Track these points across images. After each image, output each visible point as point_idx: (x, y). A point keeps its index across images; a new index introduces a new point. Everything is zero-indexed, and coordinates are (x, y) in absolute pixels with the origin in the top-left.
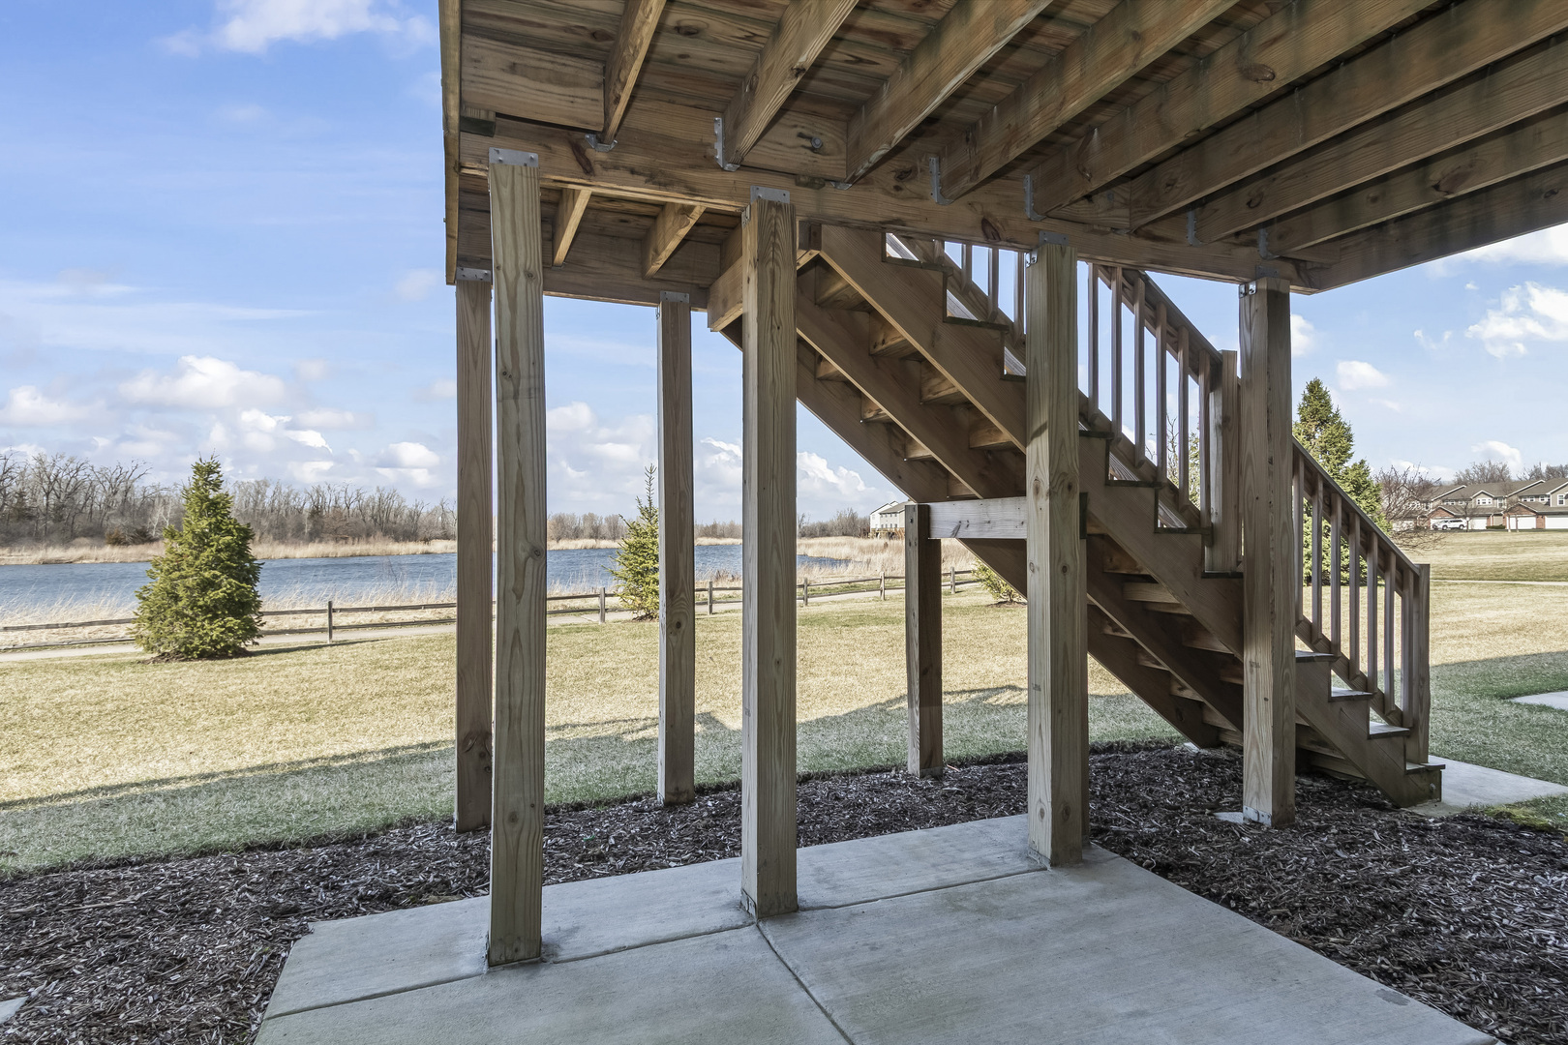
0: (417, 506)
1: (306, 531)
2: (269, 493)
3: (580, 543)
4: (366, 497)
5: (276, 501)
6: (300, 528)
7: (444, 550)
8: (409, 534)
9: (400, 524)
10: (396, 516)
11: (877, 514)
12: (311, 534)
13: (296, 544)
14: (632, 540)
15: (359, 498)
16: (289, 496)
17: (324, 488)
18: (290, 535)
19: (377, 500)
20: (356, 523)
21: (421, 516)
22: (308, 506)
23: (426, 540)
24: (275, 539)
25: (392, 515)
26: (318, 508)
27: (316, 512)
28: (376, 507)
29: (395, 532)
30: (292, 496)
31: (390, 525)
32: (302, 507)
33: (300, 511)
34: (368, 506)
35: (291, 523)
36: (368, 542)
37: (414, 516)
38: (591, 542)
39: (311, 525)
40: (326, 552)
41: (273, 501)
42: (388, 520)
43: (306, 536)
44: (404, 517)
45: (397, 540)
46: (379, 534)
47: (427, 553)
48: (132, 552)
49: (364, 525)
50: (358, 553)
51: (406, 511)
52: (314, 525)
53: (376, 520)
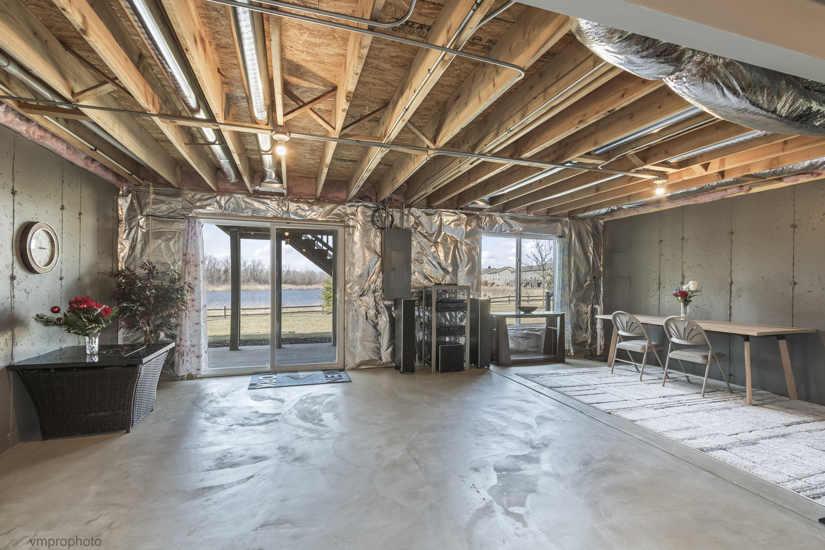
5: (210, 267)
6: (219, 278)
10: (260, 273)
12: (224, 281)
13: (217, 285)
14: (326, 286)
16: (215, 264)
18: (216, 281)
19: (252, 266)
22: (223, 268)
24: (209, 283)
25: (259, 273)
26: (227, 269)
28: (252, 269)
30: (217, 264)
31: (258, 277)
32: (221, 269)
33: (220, 271)
35: (216, 277)
36: (248, 285)
41: (208, 266)
42: (257, 276)
43: (222, 282)
45: (260, 283)
49: (247, 277)
52: (226, 277)
53: (252, 275)
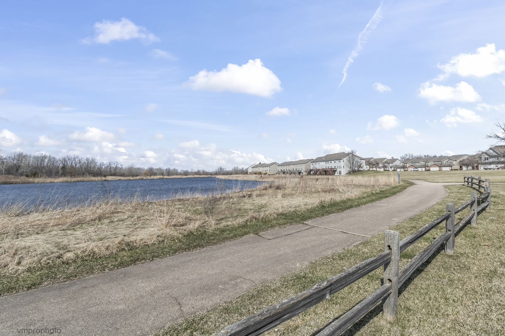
0: (101, 165)
1: (60, 173)
2: (46, 160)
4: (82, 162)
6: (57, 173)
8: (98, 174)
9: (94, 171)
11: (251, 167)
13: (55, 178)
15: (80, 162)
16: (54, 162)
17: (67, 159)
18: (53, 175)
19: (86, 163)
20: (79, 171)
21: (103, 168)
22: (61, 165)
23: (105, 176)
24: (47, 176)
25: (92, 168)
26: (64, 166)
27: (64, 168)
28: (86, 165)
29: (93, 173)
30: (55, 162)
31: (91, 171)
32: (59, 166)
33: (58, 167)
34: (83, 165)
35: (54, 171)
37: (100, 169)
39: (62, 171)
40: (67, 180)
41: (48, 164)
43: (60, 175)
44: (96, 169)
45: (94, 176)
46: (87, 174)
49: (82, 171)
50: (80, 180)
51: (97, 167)
52: (63, 171)
53: (86, 170)
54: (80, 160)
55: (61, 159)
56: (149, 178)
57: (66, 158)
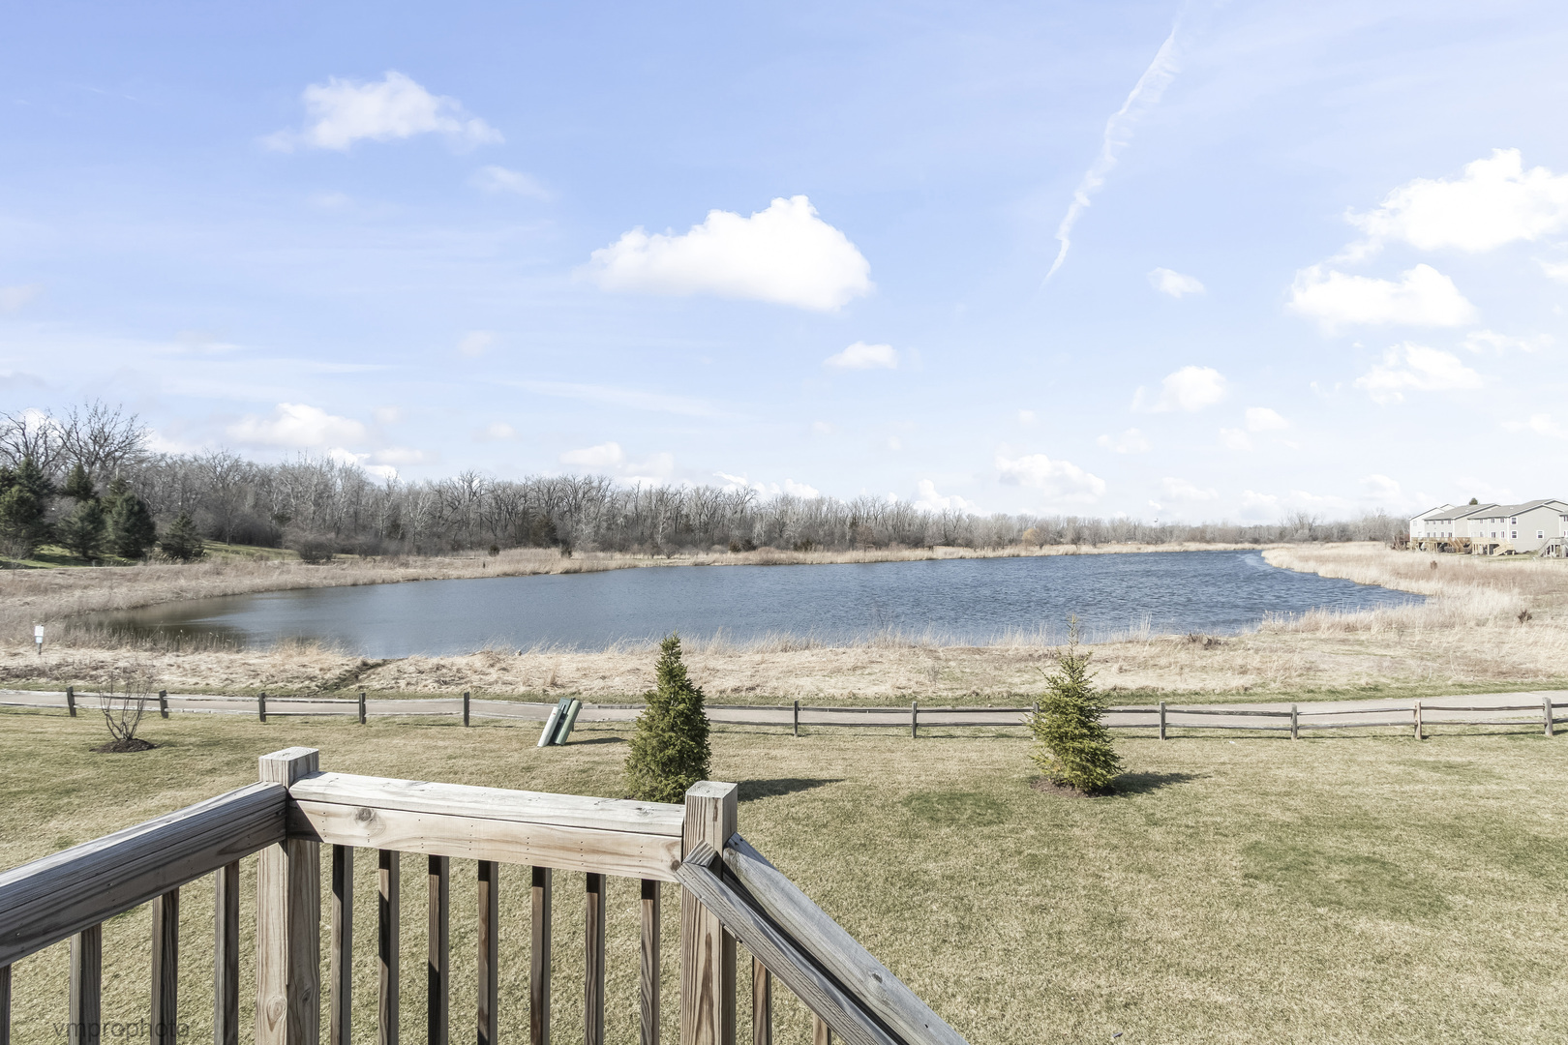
1: (847, 540)
2: (825, 508)
3: (1062, 549)
4: (888, 510)
5: (829, 515)
6: (843, 537)
7: (944, 557)
8: (917, 542)
9: (912, 533)
12: (850, 543)
13: (839, 551)
16: (837, 510)
17: (860, 504)
18: (836, 543)
20: (881, 533)
22: (849, 518)
23: (930, 547)
25: (906, 525)
26: (855, 519)
27: (854, 524)
29: (908, 540)
30: (839, 510)
31: (905, 534)
32: (846, 519)
33: (844, 522)
35: (837, 534)
37: (924, 525)
38: (1072, 548)
39: (850, 535)
41: (827, 514)
42: (903, 530)
43: (847, 544)
45: (909, 547)
46: (896, 541)
47: (931, 559)
48: (742, 555)
49: (886, 534)
52: (852, 535)
53: (894, 530)
54: (882, 505)
55: (850, 505)
56: (1037, 551)
57: (859, 501)
